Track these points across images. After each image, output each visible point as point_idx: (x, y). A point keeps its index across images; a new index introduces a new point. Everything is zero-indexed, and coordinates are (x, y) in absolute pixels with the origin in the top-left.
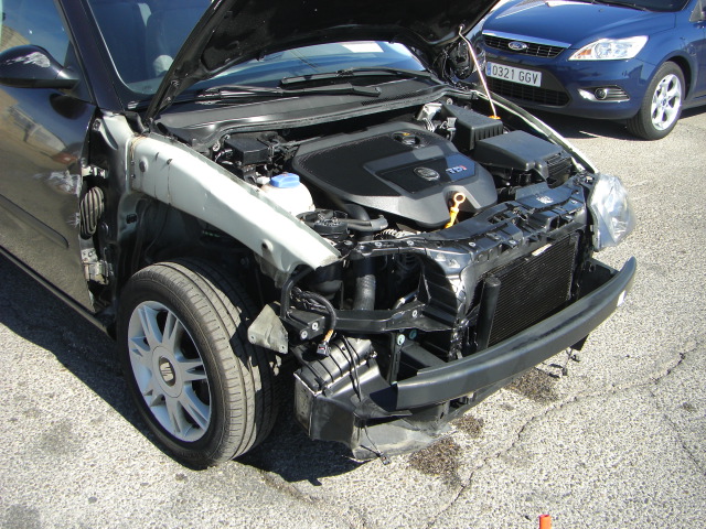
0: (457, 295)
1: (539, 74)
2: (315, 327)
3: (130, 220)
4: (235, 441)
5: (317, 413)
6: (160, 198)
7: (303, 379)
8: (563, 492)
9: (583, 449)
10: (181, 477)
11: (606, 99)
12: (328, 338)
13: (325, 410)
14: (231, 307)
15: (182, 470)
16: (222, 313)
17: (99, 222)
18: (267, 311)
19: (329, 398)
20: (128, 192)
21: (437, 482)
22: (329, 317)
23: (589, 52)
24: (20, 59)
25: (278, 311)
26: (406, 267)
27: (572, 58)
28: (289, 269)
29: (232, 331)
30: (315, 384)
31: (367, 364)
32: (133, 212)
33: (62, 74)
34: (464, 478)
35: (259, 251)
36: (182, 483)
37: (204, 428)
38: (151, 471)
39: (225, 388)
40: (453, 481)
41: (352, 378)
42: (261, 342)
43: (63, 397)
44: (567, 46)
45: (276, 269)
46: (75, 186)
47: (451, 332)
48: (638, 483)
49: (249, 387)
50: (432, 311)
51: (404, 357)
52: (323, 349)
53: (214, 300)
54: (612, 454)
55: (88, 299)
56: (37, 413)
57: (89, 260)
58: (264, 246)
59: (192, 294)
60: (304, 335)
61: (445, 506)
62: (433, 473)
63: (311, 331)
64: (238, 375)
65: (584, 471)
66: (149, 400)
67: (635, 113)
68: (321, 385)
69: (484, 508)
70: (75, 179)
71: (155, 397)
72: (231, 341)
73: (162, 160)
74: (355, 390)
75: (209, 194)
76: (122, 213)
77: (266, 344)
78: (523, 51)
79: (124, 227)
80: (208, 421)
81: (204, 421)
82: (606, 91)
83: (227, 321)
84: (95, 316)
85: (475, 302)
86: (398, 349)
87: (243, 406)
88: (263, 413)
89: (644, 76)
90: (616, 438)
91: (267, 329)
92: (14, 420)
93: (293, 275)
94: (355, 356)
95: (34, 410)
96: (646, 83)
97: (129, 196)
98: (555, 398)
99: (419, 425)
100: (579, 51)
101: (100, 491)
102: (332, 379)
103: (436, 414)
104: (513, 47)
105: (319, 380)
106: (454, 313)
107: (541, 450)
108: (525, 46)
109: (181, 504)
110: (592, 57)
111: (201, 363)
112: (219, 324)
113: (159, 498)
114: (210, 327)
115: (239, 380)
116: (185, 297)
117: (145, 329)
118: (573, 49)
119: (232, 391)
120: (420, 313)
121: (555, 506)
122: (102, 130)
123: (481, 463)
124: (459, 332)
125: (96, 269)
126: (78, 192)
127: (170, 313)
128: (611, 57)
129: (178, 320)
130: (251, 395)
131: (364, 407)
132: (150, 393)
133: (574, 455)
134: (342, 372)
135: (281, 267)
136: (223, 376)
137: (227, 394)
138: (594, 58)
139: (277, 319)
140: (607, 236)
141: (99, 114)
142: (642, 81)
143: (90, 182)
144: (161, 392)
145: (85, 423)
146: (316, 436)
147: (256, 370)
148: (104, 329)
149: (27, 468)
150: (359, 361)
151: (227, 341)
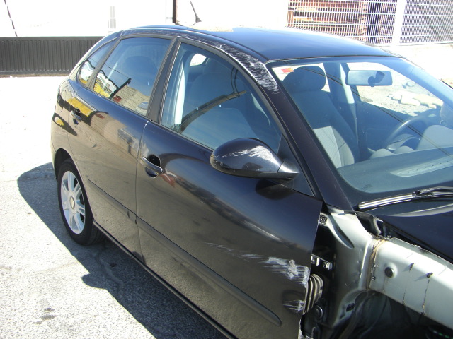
3: (349, 308)
20: (360, 288)
32: (353, 302)
79: (343, 315)
122: (329, 224)
126: (305, 283)
141: (326, 210)
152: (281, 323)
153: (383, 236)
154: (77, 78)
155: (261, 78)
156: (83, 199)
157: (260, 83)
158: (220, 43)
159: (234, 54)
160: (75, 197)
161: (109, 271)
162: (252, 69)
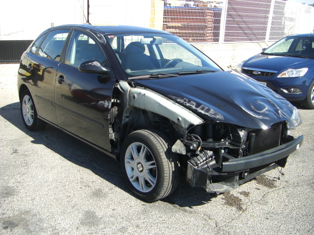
0: (241, 136)
1: (266, 83)
2: (195, 145)
3: (127, 117)
4: (165, 189)
5: (195, 176)
6: (140, 107)
7: (191, 163)
8: (280, 212)
9: (287, 201)
10: (144, 205)
11: (293, 92)
12: (199, 149)
13: (198, 174)
14: (165, 143)
15: (143, 203)
16: (162, 144)
17: (115, 119)
18: (178, 141)
19: (199, 169)
20: (128, 106)
21: (234, 208)
22: (199, 143)
23: (285, 74)
24: (90, 63)
25: (182, 141)
26: (223, 130)
27: (278, 77)
28: (187, 126)
29: (165, 150)
30: (195, 164)
31: (212, 160)
32: (128, 115)
33: (104, 69)
34: (244, 207)
35: (176, 121)
36: (144, 206)
37: (153, 186)
38: (133, 203)
39: (163, 168)
40: (240, 208)
41: (207, 163)
42: (176, 151)
43: (97, 182)
44: (276, 72)
45: (182, 127)
46: (109, 105)
47: (240, 149)
48: (307, 211)
49: (171, 169)
50: (233, 143)
51: (224, 157)
52: (198, 152)
53: (159, 140)
54: (297, 203)
55: (109, 147)
56: (89, 186)
57: (111, 132)
58: (178, 119)
59: (152, 138)
60: (191, 148)
61: (238, 215)
62: (233, 206)
63: (193, 147)
64: (167, 164)
65: (287, 207)
66: (131, 180)
67: (305, 98)
68: (197, 165)
69: (251, 216)
70: (109, 103)
71: (134, 178)
72: (165, 153)
73: (142, 94)
74: (208, 167)
75: (159, 104)
76: (125, 115)
77: (178, 152)
78: (259, 75)
79: (125, 120)
80: (155, 182)
81: (153, 183)
82: (292, 89)
83: (164, 147)
84: (111, 153)
85: (247, 141)
86: (222, 155)
87: (168, 176)
88: (175, 179)
89: (307, 84)
90: (299, 199)
91: (179, 147)
92: (81, 188)
93: (188, 129)
94: (208, 156)
95: (88, 185)
96: (308, 87)
97: (128, 109)
98: (276, 187)
99: (228, 184)
100: (281, 74)
101: (116, 208)
102: (201, 163)
103: (234, 179)
104: (255, 73)
105: (196, 163)
106: (240, 142)
107: (271, 201)
108: (259, 73)
109: (144, 212)
110: (287, 76)
111: (154, 161)
112: (161, 147)
113: (137, 210)
114: (158, 148)
115: (168, 166)
116: (149, 139)
117: (133, 153)
118: (279, 73)
119: (165, 169)
120: (229, 143)
121: (277, 216)
122: (118, 86)
123: (249, 204)
124: (242, 149)
125: (112, 135)
126: (110, 107)
127: (143, 145)
128: (293, 76)
129: (146, 147)
130: (171, 172)
131: (211, 172)
132: (132, 177)
133: (283, 203)
134: (204, 161)
135: (183, 126)
136: (162, 164)
137: (163, 170)
138: (287, 77)
139: (182, 144)
140: (292, 125)
141: (118, 82)
142: (306, 86)
143: (113, 104)
144: (137, 175)
145: (107, 189)
146: (194, 185)
147: (173, 163)
148: (114, 157)
149: (89, 201)
150: (209, 158)
151: (164, 153)
152: (104, 126)
153: (135, 87)
154: (31, 51)
155: (101, 40)
156: (33, 107)
157: (100, 41)
158: (88, 28)
159: (92, 32)
160: (29, 107)
161: (45, 139)
162: (98, 37)
